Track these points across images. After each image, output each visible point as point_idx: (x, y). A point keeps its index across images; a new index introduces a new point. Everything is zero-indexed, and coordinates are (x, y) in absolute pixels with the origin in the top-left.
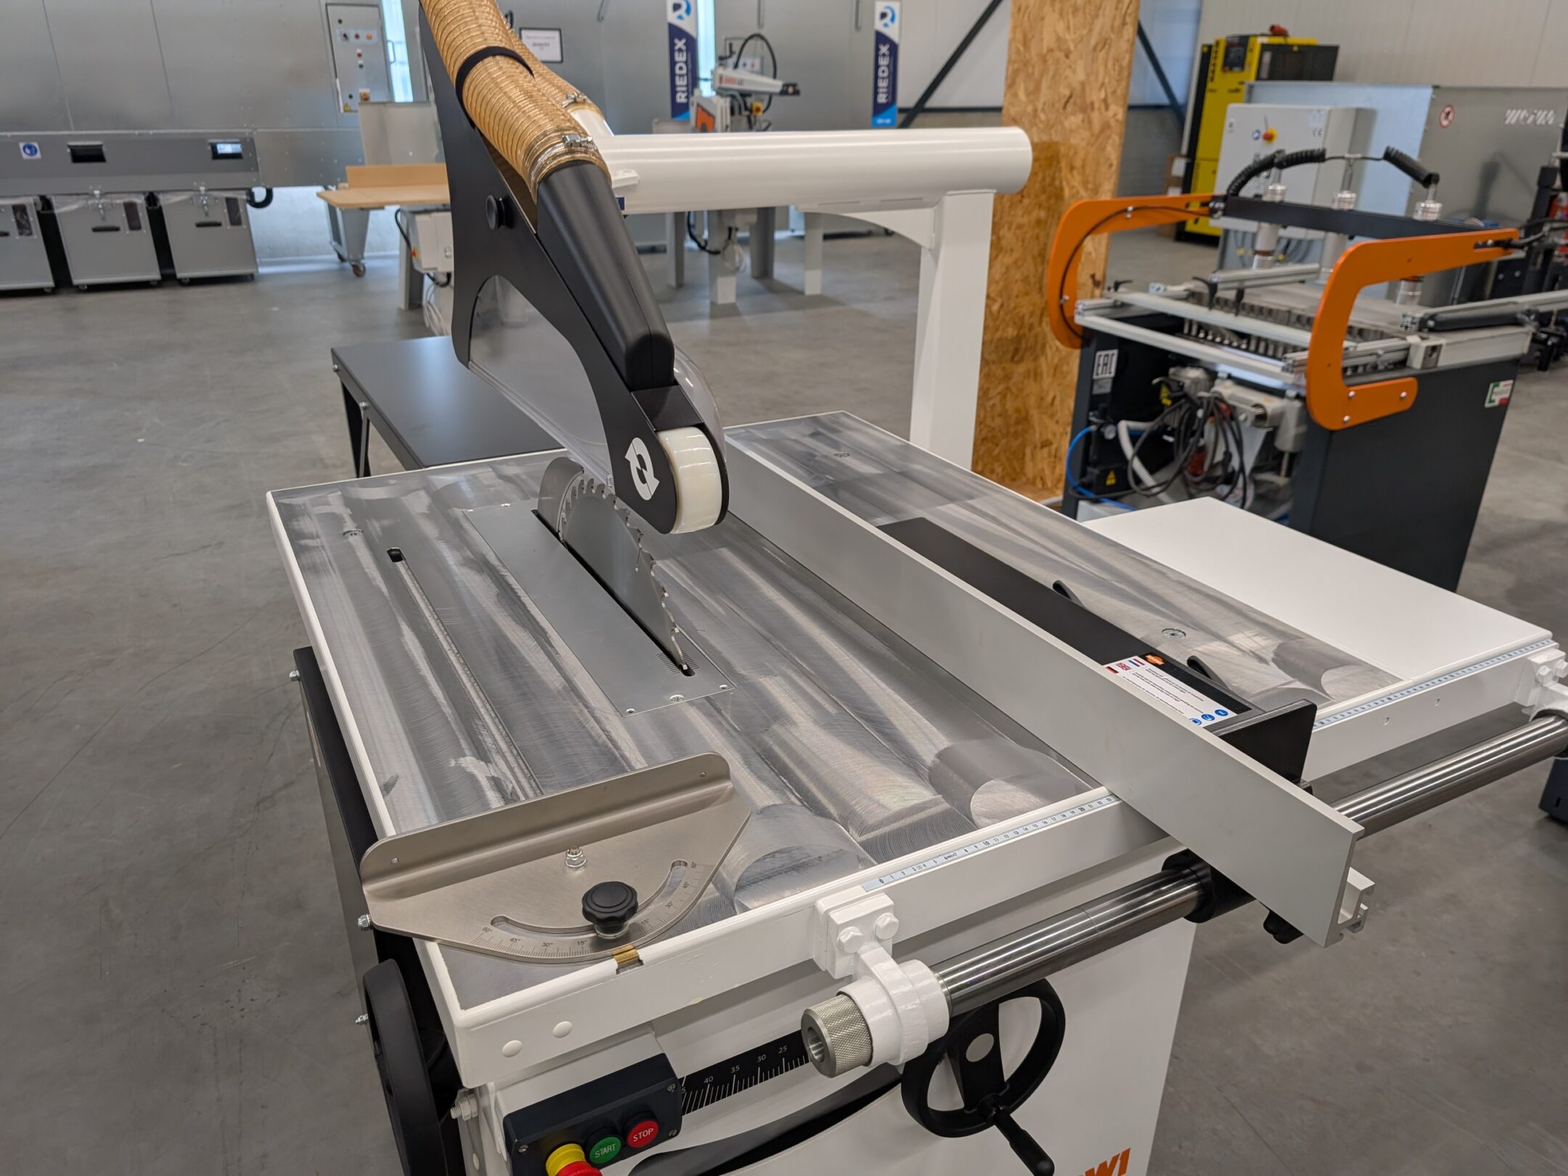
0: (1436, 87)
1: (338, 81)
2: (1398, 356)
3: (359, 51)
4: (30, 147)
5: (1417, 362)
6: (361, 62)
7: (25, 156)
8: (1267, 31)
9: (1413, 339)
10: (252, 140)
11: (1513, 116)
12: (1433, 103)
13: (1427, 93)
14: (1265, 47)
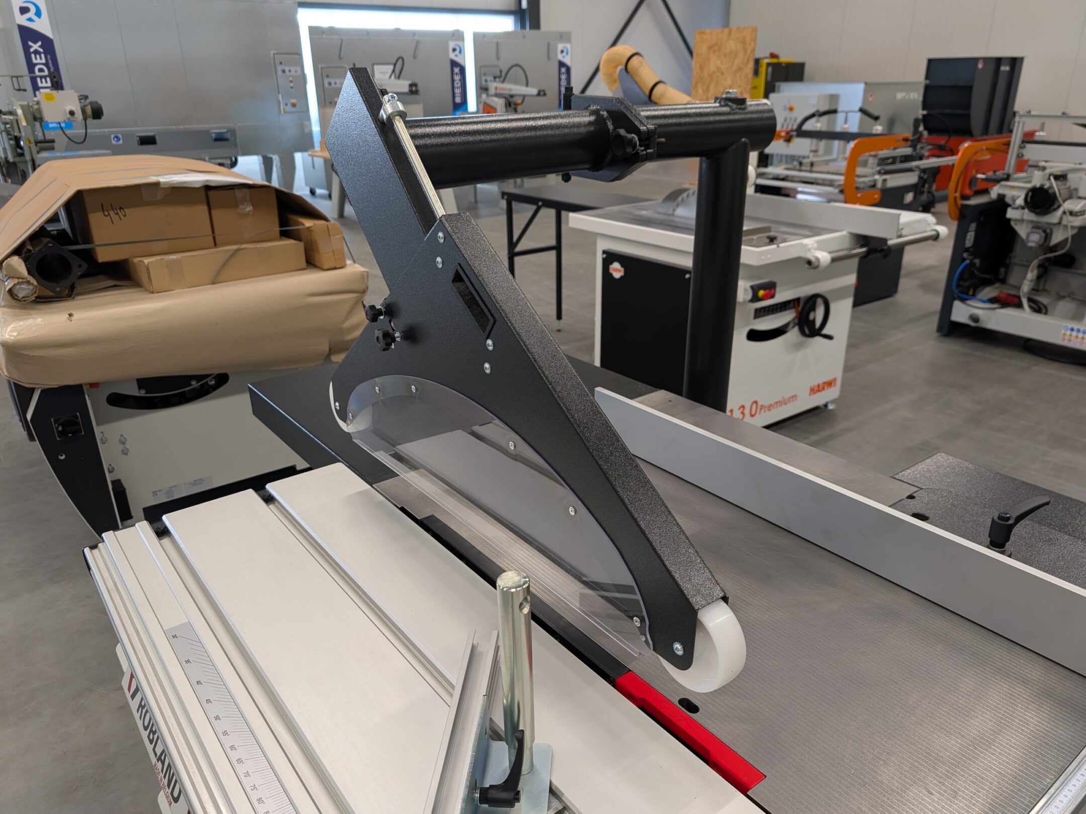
0: (866, 84)
1: (280, 96)
2: (872, 183)
3: (291, 79)
4: (117, 137)
5: (879, 185)
6: (292, 85)
7: (114, 142)
8: (768, 54)
9: (877, 177)
10: (234, 130)
11: (900, 96)
12: (865, 91)
13: (861, 87)
14: (768, 65)
